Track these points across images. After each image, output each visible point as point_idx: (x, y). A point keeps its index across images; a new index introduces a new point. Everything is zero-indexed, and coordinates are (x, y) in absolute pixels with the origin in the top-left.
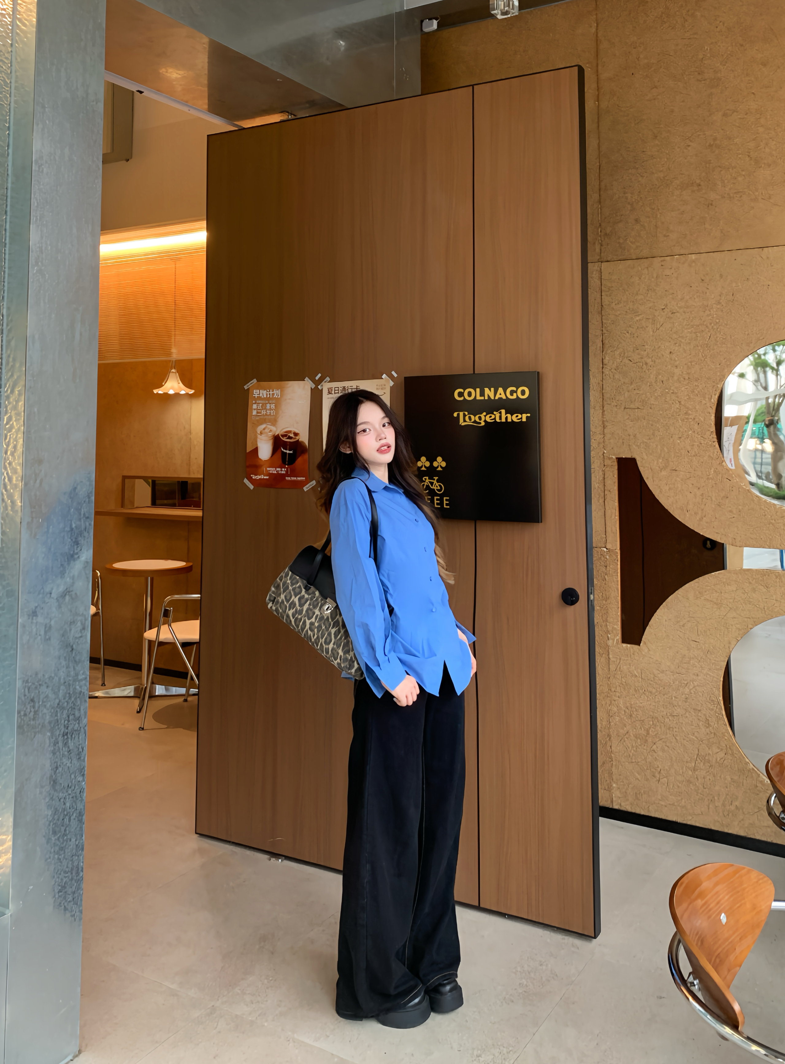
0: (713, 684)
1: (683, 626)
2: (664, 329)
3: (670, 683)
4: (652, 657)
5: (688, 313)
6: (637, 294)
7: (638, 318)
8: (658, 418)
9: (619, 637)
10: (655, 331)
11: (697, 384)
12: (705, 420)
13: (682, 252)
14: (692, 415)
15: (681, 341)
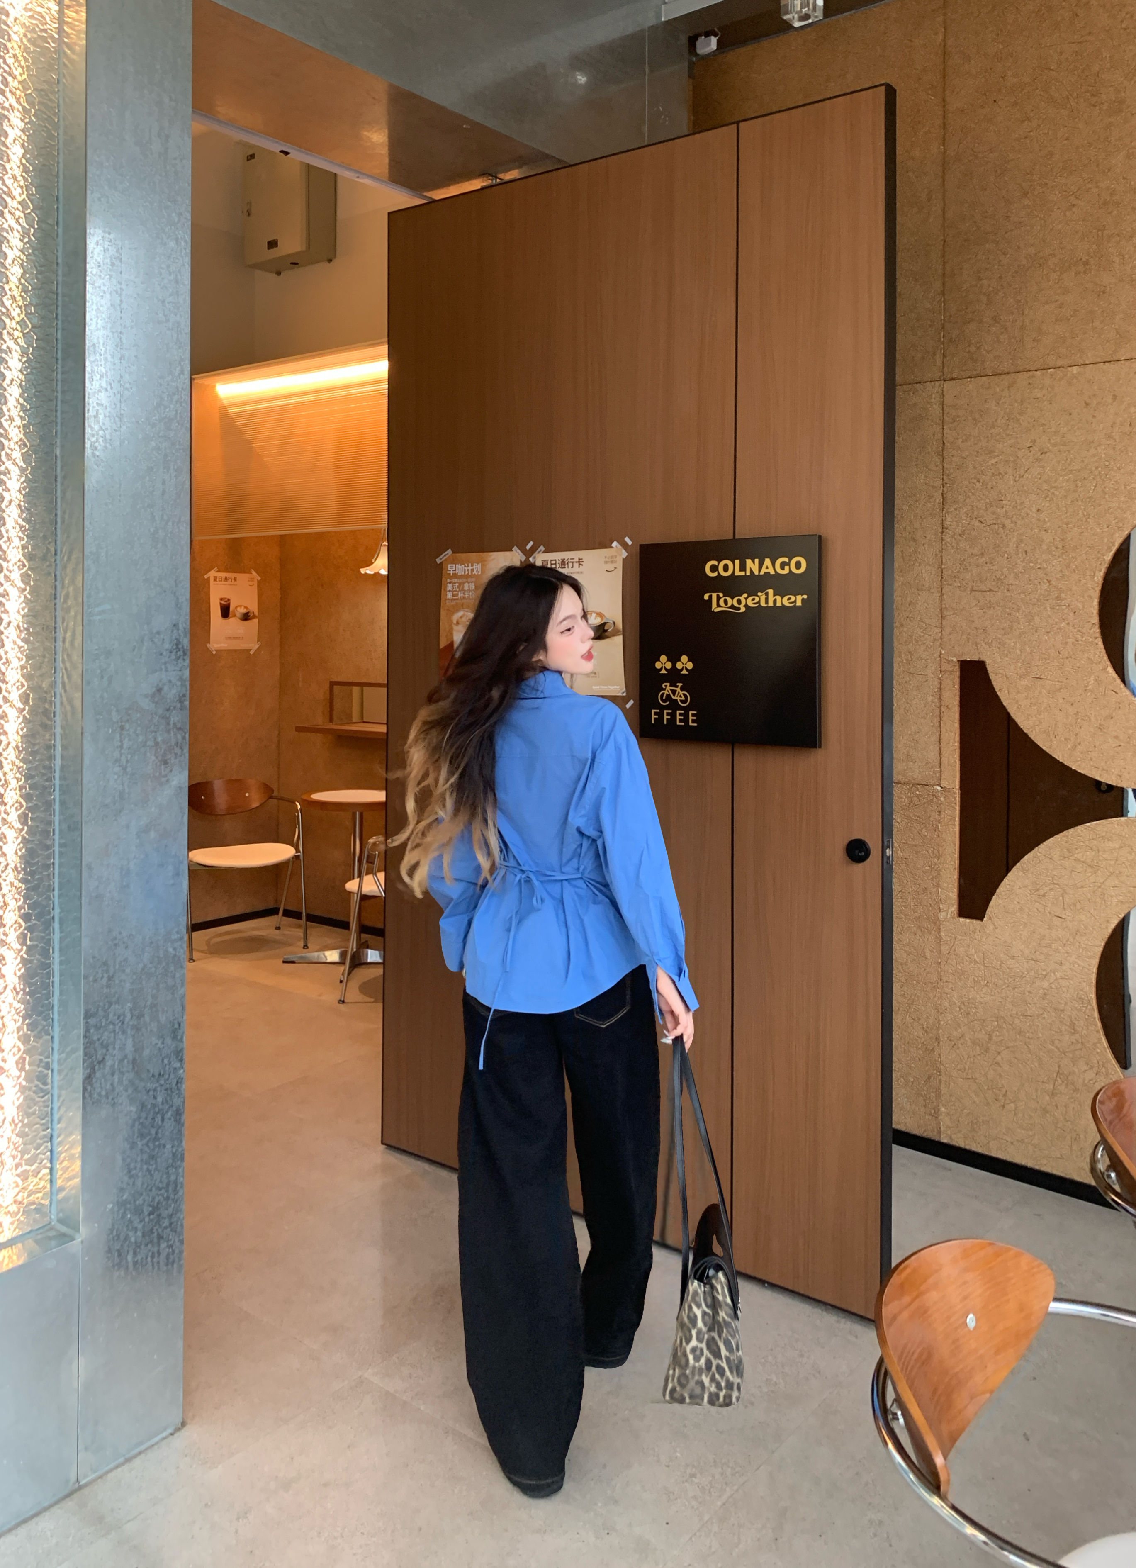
0: (1083, 977)
1: (1044, 895)
2: (1030, 477)
3: (1023, 973)
4: (1000, 937)
5: (1065, 452)
6: (993, 427)
7: (993, 461)
8: (1019, 604)
9: (954, 908)
10: (1017, 479)
11: (1074, 555)
12: (1084, 607)
13: (1059, 363)
14: (1066, 599)
15: (1053, 493)
